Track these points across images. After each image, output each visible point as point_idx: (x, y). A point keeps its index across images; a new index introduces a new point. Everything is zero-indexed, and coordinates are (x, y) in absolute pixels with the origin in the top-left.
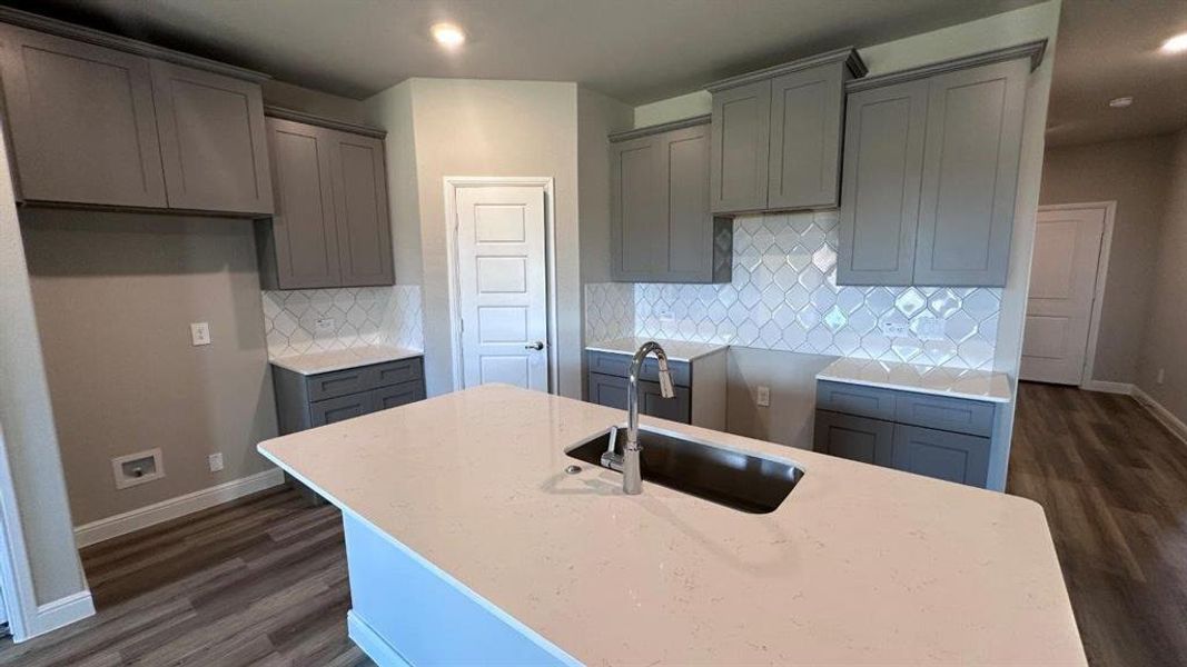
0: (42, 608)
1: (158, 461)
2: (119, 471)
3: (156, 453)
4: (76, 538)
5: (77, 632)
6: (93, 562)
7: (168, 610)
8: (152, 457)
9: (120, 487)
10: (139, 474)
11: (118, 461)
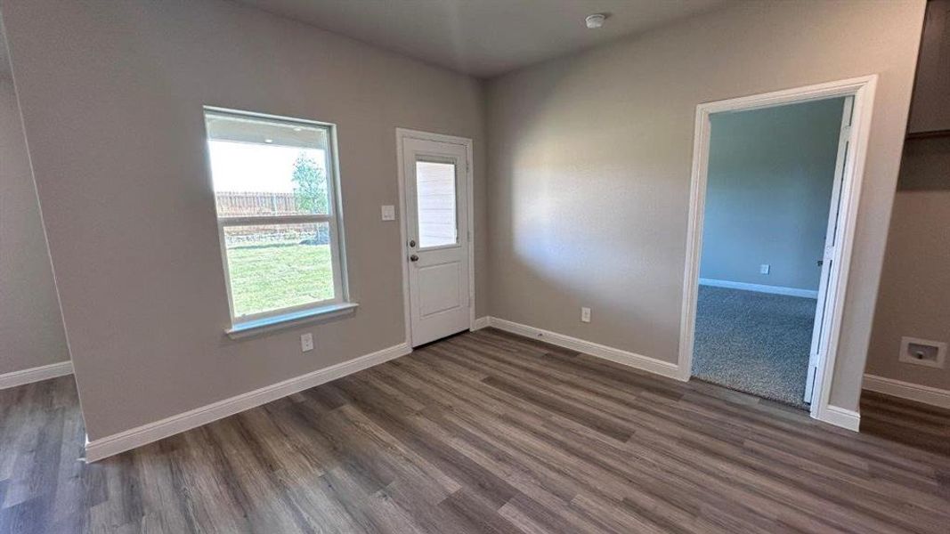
0: (831, 407)
1: (941, 355)
2: (904, 348)
3: (943, 347)
4: (864, 381)
5: (846, 434)
6: (868, 402)
7: (910, 464)
8: (937, 349)
9: (900, 360)
10: (920, 357)
11: (906, 340)
